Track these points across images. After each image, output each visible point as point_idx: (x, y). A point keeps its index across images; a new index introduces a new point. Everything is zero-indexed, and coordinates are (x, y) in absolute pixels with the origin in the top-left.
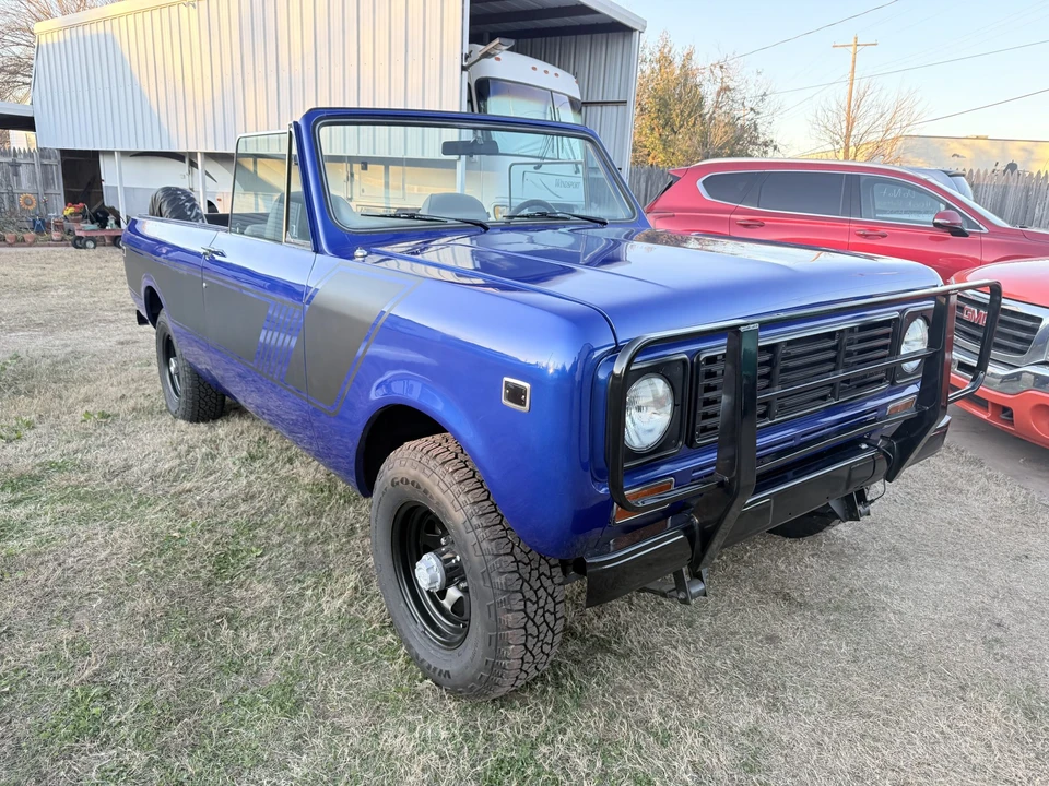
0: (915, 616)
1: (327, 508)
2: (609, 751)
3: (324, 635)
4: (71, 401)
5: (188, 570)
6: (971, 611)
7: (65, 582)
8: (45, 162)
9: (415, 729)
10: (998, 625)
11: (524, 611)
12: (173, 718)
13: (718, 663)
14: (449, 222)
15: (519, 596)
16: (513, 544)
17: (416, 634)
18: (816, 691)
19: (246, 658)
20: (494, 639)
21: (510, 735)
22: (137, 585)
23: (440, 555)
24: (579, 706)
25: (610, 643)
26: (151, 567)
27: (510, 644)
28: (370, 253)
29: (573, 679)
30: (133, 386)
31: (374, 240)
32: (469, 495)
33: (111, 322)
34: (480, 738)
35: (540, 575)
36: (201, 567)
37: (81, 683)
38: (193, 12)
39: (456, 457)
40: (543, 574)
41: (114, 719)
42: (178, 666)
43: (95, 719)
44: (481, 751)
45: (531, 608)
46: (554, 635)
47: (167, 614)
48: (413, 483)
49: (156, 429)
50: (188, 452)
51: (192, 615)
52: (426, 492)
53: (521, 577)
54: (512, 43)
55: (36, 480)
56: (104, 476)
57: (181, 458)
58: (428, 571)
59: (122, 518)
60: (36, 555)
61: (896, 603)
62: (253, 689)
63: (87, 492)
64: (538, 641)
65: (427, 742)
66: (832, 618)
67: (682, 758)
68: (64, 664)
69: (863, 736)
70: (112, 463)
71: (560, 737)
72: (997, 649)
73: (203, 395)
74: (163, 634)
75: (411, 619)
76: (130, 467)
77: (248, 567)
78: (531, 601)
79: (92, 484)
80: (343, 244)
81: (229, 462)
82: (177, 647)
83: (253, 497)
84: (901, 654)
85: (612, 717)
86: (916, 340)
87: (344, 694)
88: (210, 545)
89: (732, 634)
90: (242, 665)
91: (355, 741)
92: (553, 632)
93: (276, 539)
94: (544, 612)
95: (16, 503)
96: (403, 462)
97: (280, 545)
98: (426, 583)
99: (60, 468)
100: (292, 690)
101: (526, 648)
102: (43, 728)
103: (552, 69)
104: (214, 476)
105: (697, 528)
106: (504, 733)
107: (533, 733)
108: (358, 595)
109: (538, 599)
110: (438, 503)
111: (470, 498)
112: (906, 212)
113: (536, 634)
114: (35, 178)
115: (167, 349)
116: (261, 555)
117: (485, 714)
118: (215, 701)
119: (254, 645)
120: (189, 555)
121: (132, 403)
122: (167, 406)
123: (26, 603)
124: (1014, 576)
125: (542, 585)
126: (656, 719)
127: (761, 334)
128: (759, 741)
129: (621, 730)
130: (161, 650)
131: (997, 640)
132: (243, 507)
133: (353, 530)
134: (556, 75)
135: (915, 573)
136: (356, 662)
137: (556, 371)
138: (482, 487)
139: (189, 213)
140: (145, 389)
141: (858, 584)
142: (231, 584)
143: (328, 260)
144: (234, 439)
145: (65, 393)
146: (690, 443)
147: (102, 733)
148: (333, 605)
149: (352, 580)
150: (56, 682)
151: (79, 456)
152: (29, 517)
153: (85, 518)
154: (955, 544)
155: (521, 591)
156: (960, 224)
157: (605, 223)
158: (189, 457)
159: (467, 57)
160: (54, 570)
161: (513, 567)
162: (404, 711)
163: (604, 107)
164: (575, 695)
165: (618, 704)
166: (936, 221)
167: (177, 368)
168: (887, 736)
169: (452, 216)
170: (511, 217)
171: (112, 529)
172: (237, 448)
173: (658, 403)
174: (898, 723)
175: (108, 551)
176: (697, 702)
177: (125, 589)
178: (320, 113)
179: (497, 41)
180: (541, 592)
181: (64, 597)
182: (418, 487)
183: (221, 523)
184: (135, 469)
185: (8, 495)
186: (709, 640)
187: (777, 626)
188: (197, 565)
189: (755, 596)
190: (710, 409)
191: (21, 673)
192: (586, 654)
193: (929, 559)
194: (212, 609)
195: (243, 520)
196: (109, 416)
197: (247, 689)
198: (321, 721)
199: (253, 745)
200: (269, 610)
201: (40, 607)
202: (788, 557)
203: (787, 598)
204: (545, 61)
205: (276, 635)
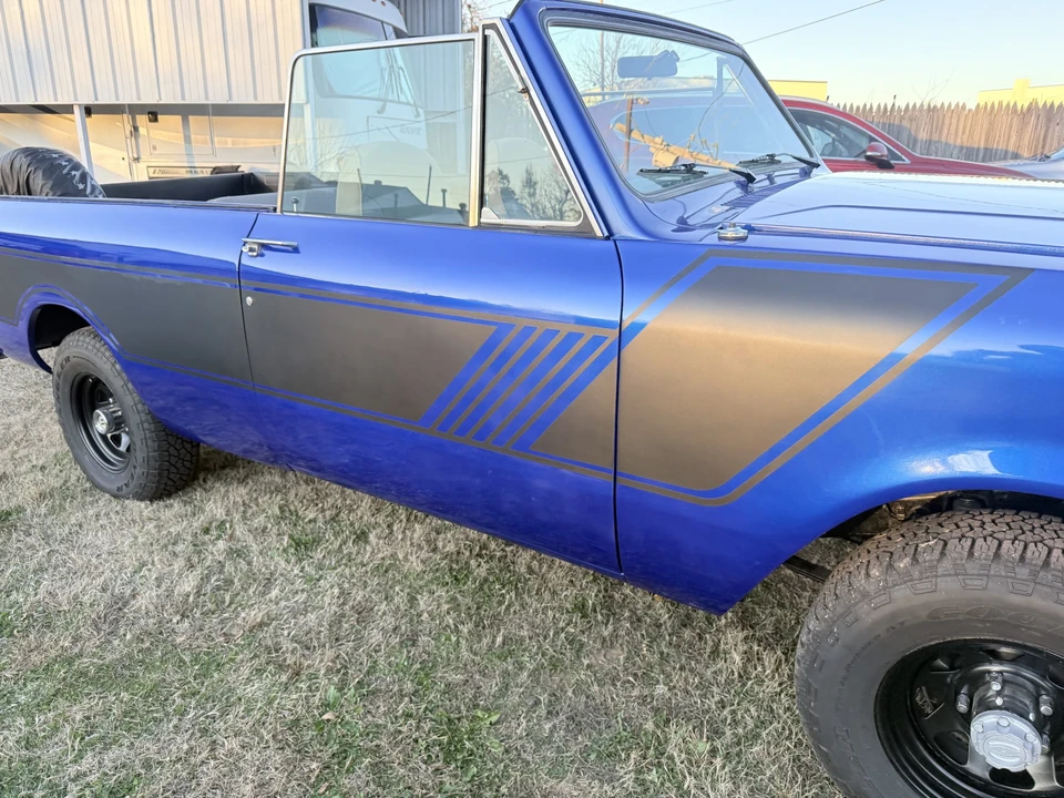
76: (125, 601)
79: (90, 646)
97: (502, 693)
115: (84, 396)
116: (499, 722)
121: (28, 485)
122: (89, 479)
134: (383, 4)
139: (81, 186)
156: (887, 156)
166: (869, 153)
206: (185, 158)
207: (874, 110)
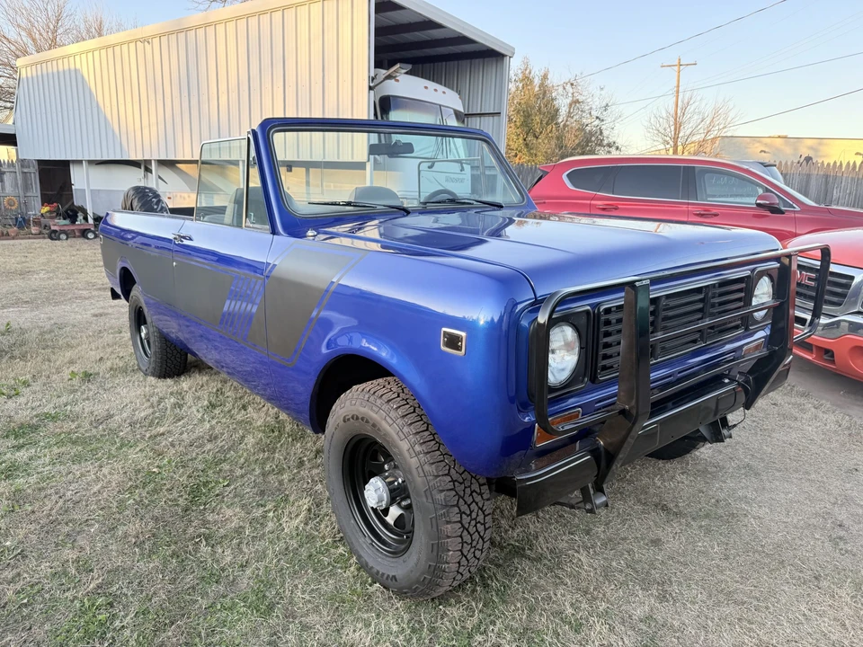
0: (772, 520)
1: (279, 445)
2: (533, 638)
3: (287, 549)
4: (58, 363)
5: (168, 499)
6: (817, 515)
7: (66, 511)
8: (26, 170)
9: (370, 625)
10: (840, 526)
11: (460, 522)
12: (167, 621)
13: (614, 564)
14: (378, 207)
15: (456, 510)
16: (450, 467)
17: (365, 546)
18: (697, 584)
19: (223, 570)
20: (435, 547)
21: (450, 627)
22: (127, 512)
23: (385, 479)
24: (504, 602)
25: (524, 549)
26: (136, 497)
27: (449, 550)
28: (318, 233)
29: (497, 579)
30: (109, 350)
31: (322, 223)
32: (412, 427)
33: (86, 298)
34: (425, 630)
35: (472, 492)
36: (179, 496)
37: (87, 594)
38: (148, 47)
39: (398, 396)
40: (475, 491)
41: (117, 623)
42: (167, 578)
43: (101, 624)
44: (427, 641)
45: (466, 519)
46: (484, 542)
47: (154, 535)
48: (362, 419)
49: (131, 384)
50: (159, 403)
51: (175, 536)
52: (374, 425)
53: (457, 494)
54: (409, 67)
55: (34, 428)
56: (91, 424)
57: (153, 407)
58: (375, 491)
59: (108, 458)
60: (40, 489)
61: (755, 510)
62: (232, 595)
63: (78, 437)
64: (472, 547)
65: (381, 635)
66: (703, 523)
67: (593, 642)
68: (71, 579)
69: (739, 619)
70: (95, 413)
71: (491, 627)
72: (841, 545)
73: (169, 356)
74: (152, 552)
75: (360, 534)
76: (112, 416)
77: (217, 495)
78: (465, 514)
79: (82, 430)
80: (296, 226)
81: (194, 411)
82: (165, 563)
83: (216, 438)
84: (764, 552)
85: (532, 610)
86: (763, 294)
87: (308, 598)
88: (185, 477)
89: (623, 539)
90: (220, 575)
91: (321, 636)
92: (483, 540)
93: (239, 472)
94: (476, 523)
95: (19, 448)
96: (354, 402)
97: (242, 476)
98: (374, 502)
99: (54, 418)
100: (264, 596)
101: (462, 554)
102: (58, 632)
103: (441, 88)
104: (183, 421)
105: (602, 449)
106: (444, 625)
107: (469, 625)
108: (312, 516)
109: (471, 512)
110: (384, 435)
111: (413, 429)
112: (731, 196)
113: (469, 541)
114: (17, 184)
115: (139, 318)
116: (228, 485)
117: (426, 611)
118: (201, 607)
119: (229, 559)
120: (168, 486)
121: (109, 364)
122: (138, 365)
123: (35, 530)
124: (848, 486)
125: (474, 501)
126: (569, 611)
127: (651, 288)
128: (655, 626)
129: (541, 621)
130: (152, 565)
131: (841, 538)
132: (209, 446)
133: (301, 463)
134: (444, 92)
135: (768, 485)
136: (315, 570)
137: (487, 322)
138: (422, 420)
139: (155, 207)
140: (119, 352)
141: (722, 496)
142: (205, 509)
143: (283, 240)
144: (196, 391)
145: (53, 357)
146: (593, 379)
147: (109, 636)
148: (290, 525)
149: (306, 503)
150: (67, 594)
151: (69, 408)
152: (31, 459)
153: (77, 459)
154: (797, 461)
155: (457, 505)
156: (778, 204)
157: (502, 207)
158: (160, 407)
159: (373, 79)
160: (57, 502)
161: (450, 486)
162: (359, 610)
163: (482, 118)
164: (500, 593)
165: (536, 599)
166: (758, 202)
167: (147, 334)
168: (759, 619)
169: (380, 203)
170: (425, 203)
171: (101, 467)
172: (199, 398)
173: (568, 346)
174: (767, 608)
175: (100, 485)
176: (601, 596)
177: (117, 516)
178: (273, 122)
179: (398, 66)
180: (474, 506)
181: (67, 524)
182: (367, 422)
183: (192, 460)
184: (116, 418)
185: (12, 442)
186: (604, 545)
187: (660, 533)
188: (175, 494)
189: (639, 507)
190: (609, 351)
191: (36, 588)
192: (505, 560)
193: (777, 474)
194: (191, 530)
195: (210, 457)
196: (91, 375)
197: (227, 596)
198: (291, 620)
199: (237, 642)
200: (239, 531)
201: (47, 532)
202: (662, 476)
203: (665, 508)
204: (433, 81)
205: (246, 550)
206: (306, 195)
207: (844, 166)
